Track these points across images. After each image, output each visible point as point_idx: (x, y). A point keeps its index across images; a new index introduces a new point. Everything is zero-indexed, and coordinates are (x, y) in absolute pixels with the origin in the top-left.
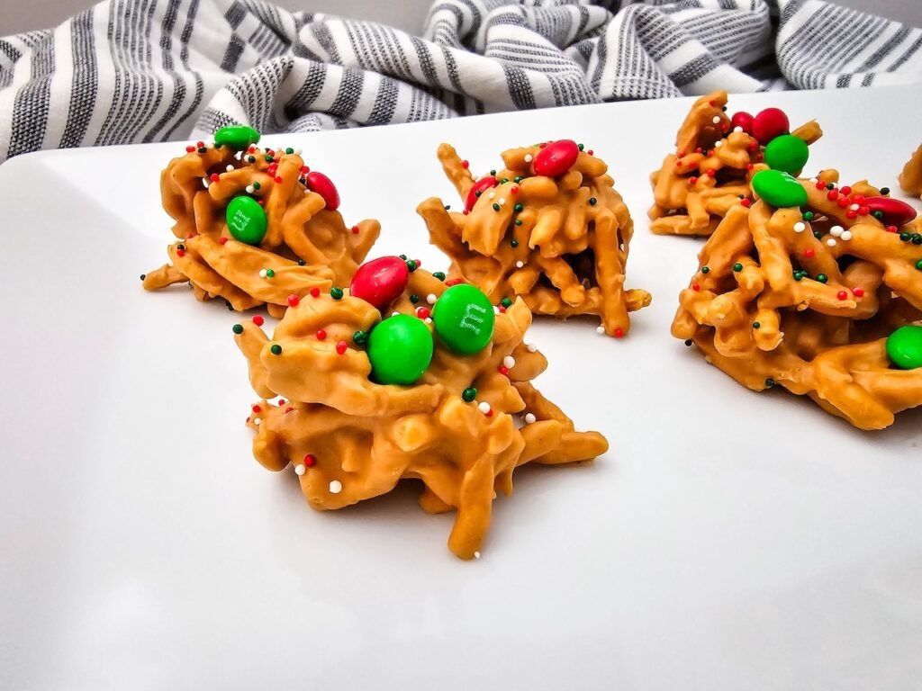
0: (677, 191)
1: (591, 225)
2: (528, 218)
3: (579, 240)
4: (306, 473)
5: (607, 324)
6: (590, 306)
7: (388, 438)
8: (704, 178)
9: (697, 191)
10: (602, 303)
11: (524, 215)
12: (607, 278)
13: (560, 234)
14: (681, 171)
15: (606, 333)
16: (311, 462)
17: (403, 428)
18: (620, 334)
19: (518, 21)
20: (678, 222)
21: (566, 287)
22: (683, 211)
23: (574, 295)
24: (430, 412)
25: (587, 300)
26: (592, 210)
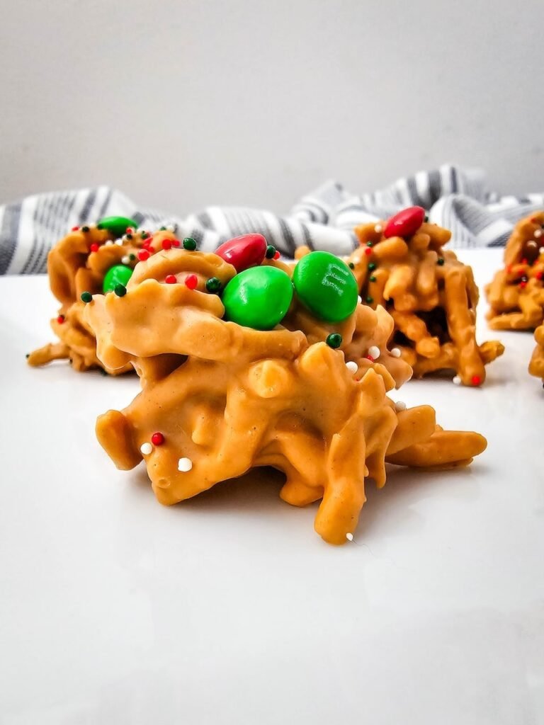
0: (509, 295)
1: (441, 283)
2: (381, 276)
3: (431, 295)
4: (153, 450)
5: (463, 374)
6: (446, 358)
7: (243, 387)
8: (533, 281)
9: (527, 293)
10: (457, 356)
11: (376, 273)
12: (459, 332)
13: (413, 288)
14: (511, 278)
15: (463, 384)
16: (160, 441)
17: (260, 369)
18: (477, 382)
19: (361, 208)
20: (514, 319)
21: (421, 338)
22: (516, 309)
23: (428, 346)
24: (289, 357)
25: (442, 353)
26: (440, 268)
